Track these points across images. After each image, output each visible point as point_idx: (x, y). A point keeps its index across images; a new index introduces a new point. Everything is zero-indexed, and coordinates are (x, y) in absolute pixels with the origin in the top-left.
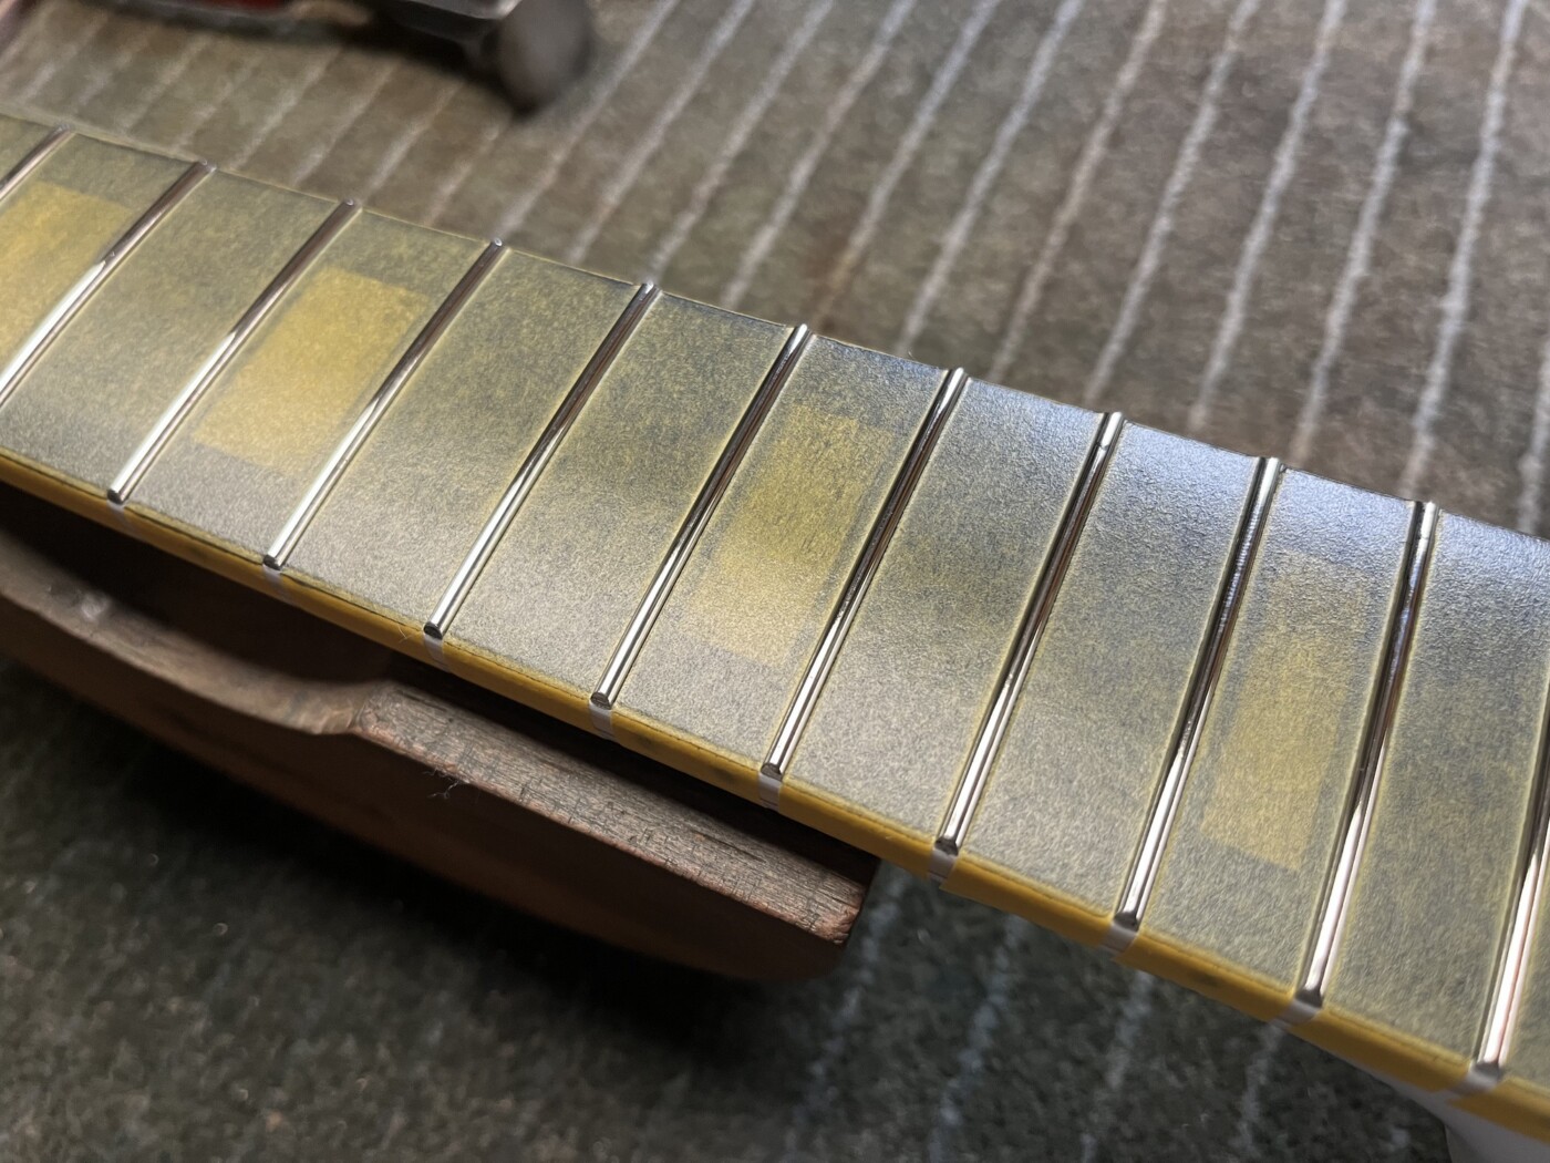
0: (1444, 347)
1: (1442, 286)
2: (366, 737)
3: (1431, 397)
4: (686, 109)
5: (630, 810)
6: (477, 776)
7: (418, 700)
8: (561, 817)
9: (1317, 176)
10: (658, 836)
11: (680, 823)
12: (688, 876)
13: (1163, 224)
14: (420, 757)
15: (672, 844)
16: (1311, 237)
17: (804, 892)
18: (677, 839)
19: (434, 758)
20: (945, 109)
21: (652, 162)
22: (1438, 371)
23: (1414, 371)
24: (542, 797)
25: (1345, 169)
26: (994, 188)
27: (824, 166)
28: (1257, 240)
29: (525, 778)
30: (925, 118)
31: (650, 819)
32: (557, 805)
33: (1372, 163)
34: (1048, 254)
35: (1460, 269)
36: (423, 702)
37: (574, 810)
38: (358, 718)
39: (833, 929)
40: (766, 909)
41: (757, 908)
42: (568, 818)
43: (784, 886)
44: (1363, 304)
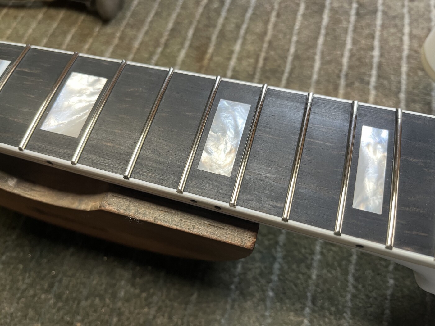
0: (375, 65)
1: (372, 48)
2: (106, 210)
3: (373, 80)
4: (154, 17)
5: (187, 220)
6: (141, 217)
7: (119, 197)
8: (168, 225)
9: (335, 21)
10: (196, 227)
11: (202, 222)
12: (207, 237)
13: (295, 38)
14: (123, 214)
15: (200, 228)
16: (336, 38)
17: (240, 236)
18: (202, 227)
19: (127, 213)
20: (229, 11)
21: (146, 33)
22: (374, 72)
23: (368, 73)
24: (161, 220)
25: (342, 18)
26: (246, 33)
27: (197, 30)
28: (321, 40)
29: (155, 216)
30: (224, 14)
31: (193, 222)
32: (165, 222)
33: (349, 15)
34: (264, 50)
35: (376, 43)
36: (121, 197)
37: (171, 223)
38: (102, 205)
39: (250, 245)
40: (230, 243)
41: (228, 243)
42: (169, 225)
43: (234, 236)
44: (352, 56)
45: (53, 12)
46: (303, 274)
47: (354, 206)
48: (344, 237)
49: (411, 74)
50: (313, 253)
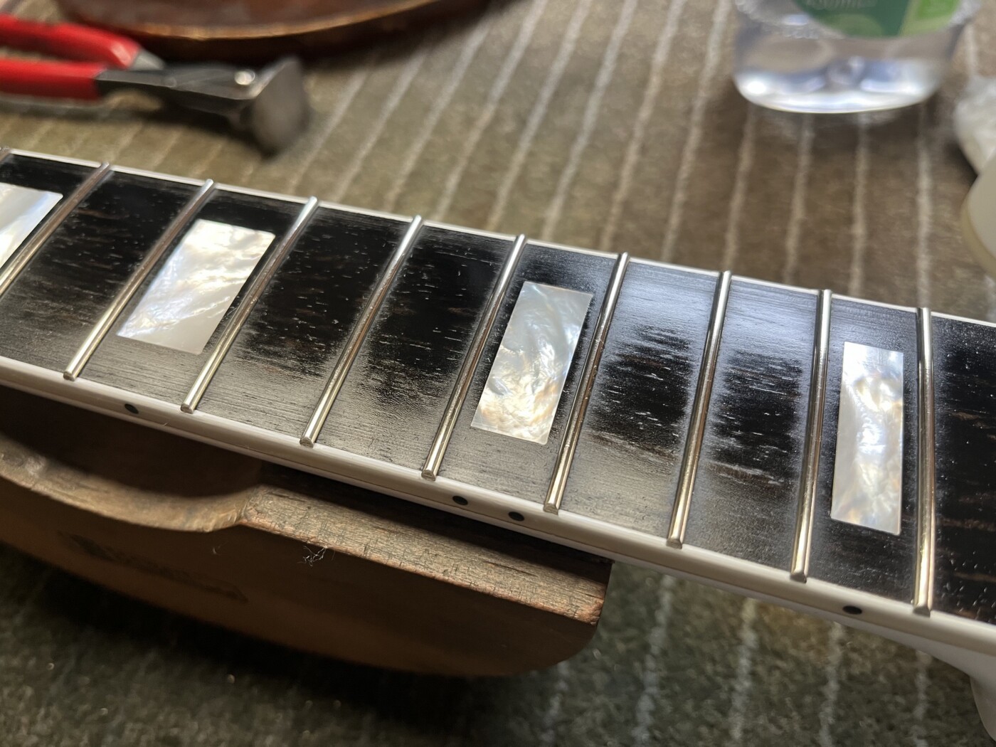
0: (858, 255)
1: (850, 220)
2: (251, 526)
4: (374, 148)
5: (440, 553)
6: (331, 542)
7: (284, 497)
8: (395, 563)
9: (766, 164)
10: (462, 568)
11: (476, 558)
12: (487, 592)
13: (679, 197)
15: (473, 572)
16: (769, 198)
17: (566, 592)
18: (476, 568)
19: (300, 534)
20: (537, 138)
21: (356, 180)
22: (857, 271)
23: (841, 271)
25: (781, 159)
26: (574, 183)
27: (466, 177)
28: (737, 201)
29: (365, 540)
30: (525, 144)
31: (455, 558)
32: (390, 555)
33: (796, 154)
34: (612, 219)
36: (288, 497)
37: (402, 558)
38: (243, 514)
39: (590, 614)
40: (543, 607)
41: (536, 607)
42: (399, 563)
43: (553, 591)
44: (805, 235)
45: (154, 132)
46: (711, 726)
47: (835, 515)
48: (814, 584)
49: (939, 275)
50: (731, 674)
